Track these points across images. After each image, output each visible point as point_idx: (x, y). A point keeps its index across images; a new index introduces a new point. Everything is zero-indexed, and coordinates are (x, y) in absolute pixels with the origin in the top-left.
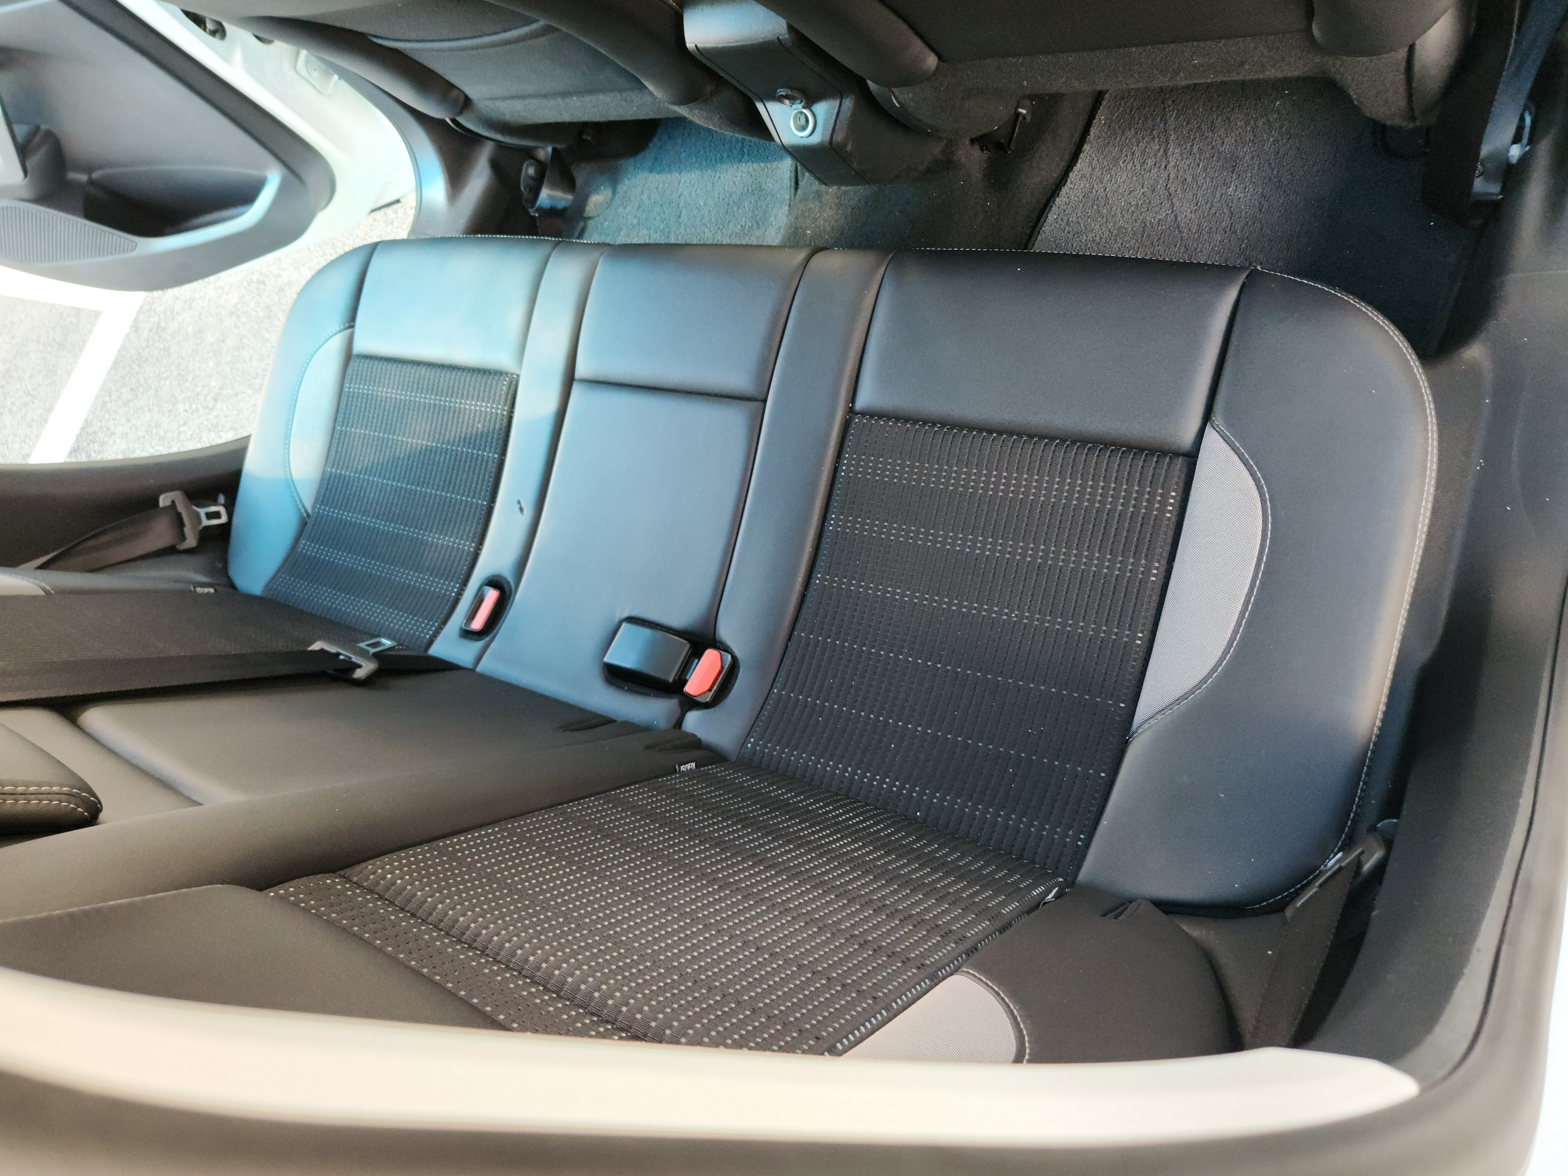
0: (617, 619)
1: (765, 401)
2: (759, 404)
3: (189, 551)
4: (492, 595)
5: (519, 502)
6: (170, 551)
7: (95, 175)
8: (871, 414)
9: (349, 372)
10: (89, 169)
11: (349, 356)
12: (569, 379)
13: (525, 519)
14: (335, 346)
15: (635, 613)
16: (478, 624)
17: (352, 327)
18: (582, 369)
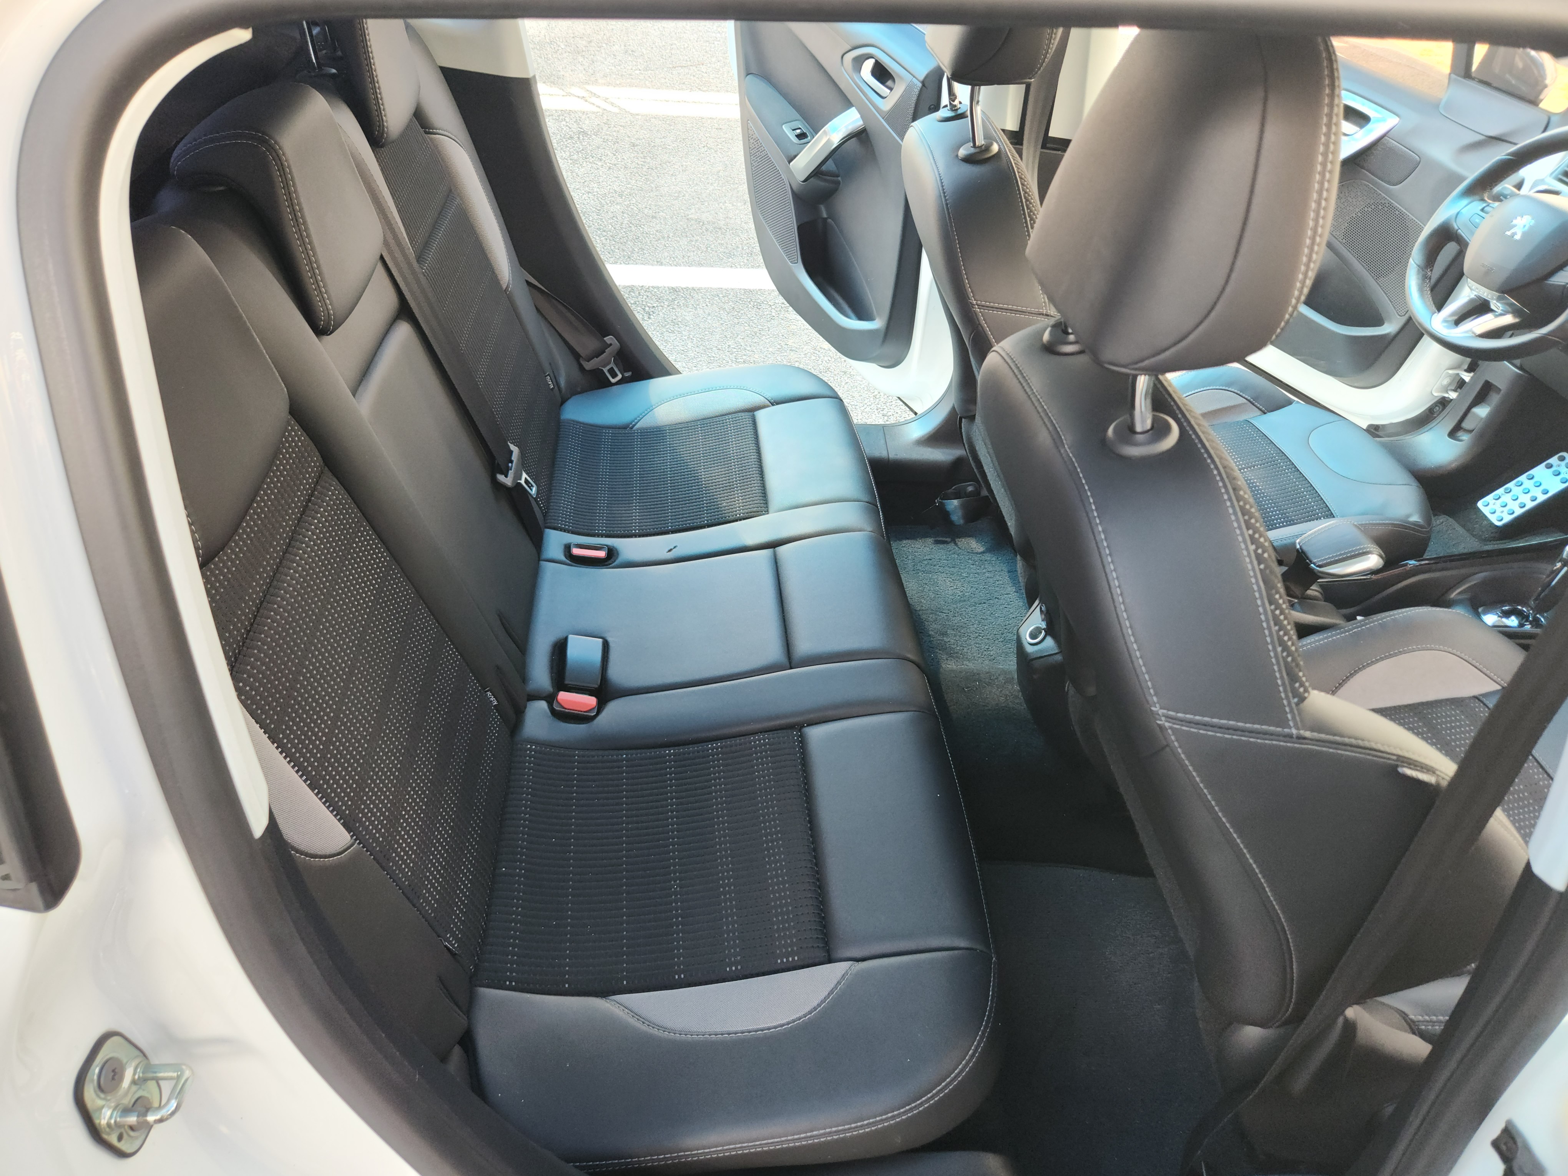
0: (603, 635)
1: (791, 668)
2: (789, 666)
3: (581, 368)
4: (602, 554)
5: (675, 547)
6: (576, 356)
7: (829, 220)
8: (803, 742)
9: (740, 414)
10: (831, 215)
11: (752, 410)
12: (773, 545)
13: (665, 555)
14: (757, 399)
15: (611, 645)
16: (576, 551)
17: (773, 405)
18: (782, 550)
